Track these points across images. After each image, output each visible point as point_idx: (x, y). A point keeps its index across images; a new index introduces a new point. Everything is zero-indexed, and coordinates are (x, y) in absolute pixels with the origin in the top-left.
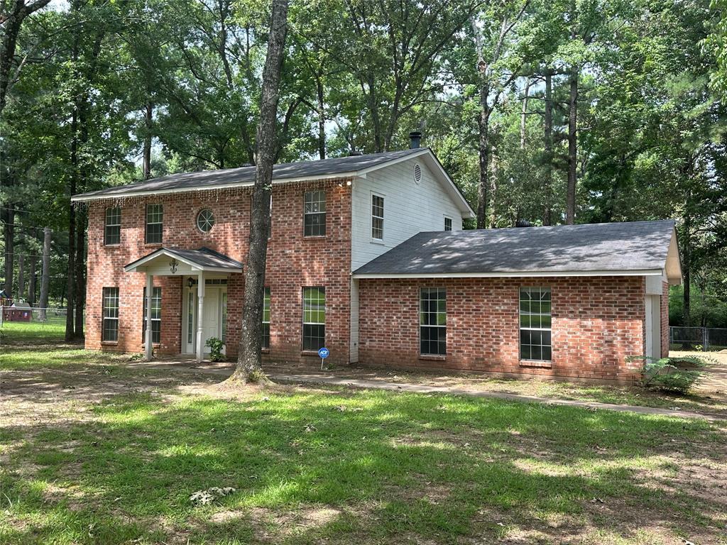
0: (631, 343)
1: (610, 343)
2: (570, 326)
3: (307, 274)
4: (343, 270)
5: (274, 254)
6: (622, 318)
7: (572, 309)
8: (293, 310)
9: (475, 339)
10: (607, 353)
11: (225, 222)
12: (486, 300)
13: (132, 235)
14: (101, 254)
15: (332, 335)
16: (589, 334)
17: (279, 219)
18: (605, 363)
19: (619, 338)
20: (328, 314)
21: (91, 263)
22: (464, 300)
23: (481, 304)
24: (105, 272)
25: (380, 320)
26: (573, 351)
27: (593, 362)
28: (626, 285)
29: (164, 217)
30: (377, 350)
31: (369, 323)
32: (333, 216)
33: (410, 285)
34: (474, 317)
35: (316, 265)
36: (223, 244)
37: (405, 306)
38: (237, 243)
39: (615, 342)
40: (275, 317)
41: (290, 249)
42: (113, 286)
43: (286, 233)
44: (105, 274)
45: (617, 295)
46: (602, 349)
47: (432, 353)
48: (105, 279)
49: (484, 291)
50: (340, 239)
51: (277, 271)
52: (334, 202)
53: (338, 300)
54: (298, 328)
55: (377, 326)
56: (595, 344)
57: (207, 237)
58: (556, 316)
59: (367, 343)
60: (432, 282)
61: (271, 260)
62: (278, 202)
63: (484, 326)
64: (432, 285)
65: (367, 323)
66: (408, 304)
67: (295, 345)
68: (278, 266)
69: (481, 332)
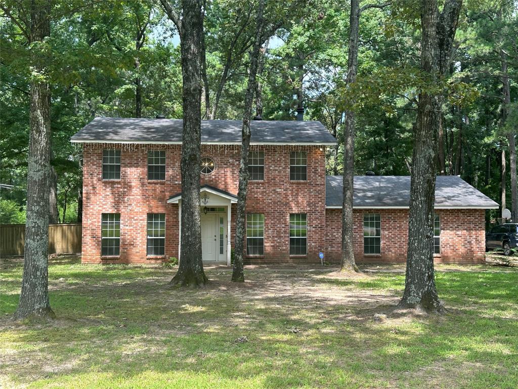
0: (480, 242)
1: (470, 242)
2: (450, 235)
3: (293, 205)
4: (320, 203)
5: (267, 192)
6: (476, 230)
7: (451, 226)
8: (283, 229)
9: (399, 243)
10: (469, 248)
11: (225, 168)
12: (405, 222)
13: (134, 174)
14: (99, 186)
15: (313, 244)
16: (460, 238)
17: (271, 168)
18: (468, 253)
19: (474, 240)
20: (310, 231)
21: (87, 193)
22: (392, 221)
23: (402, 223)
24: (104, 201)
25: (338, 234)
26: (452, 247)
27: (462, 253)
28: (478, 213)
29: (167, 161)
30: (336, 253)
31: (330, 236)
32: (313, 168)
33: (358, 212)
34: (398, 231)
35: (300, 199)
36: (223, 183)
37: (355, 225)
38: (235, 183)
39: (472, 242)
40: (269, 234)
41: (280, 189)
42: (114, 212)
43: (277, 178)
44: (104, 203)
45: (473, 218)
46: (466, 246)
47: (371, 252)
48: (104, 206)
49: (404, 216)
50: (318, 183)
51: (270, 203)
52: (313, 160)
53: (317, 222)
54: (287, 241)
55: (336, 238)
56: (463, 243)
57: (209, 177)
58: (444, 229)
59: (329, 249)
60: (373, 211)
61: (265, 196)
62: (270, 157)
63: (404, 236)
64: (372, 212)
65: (329, 236)
66: (357, 223)
67: (285, 252)
68: (271, 199)
69: (402, 239)
